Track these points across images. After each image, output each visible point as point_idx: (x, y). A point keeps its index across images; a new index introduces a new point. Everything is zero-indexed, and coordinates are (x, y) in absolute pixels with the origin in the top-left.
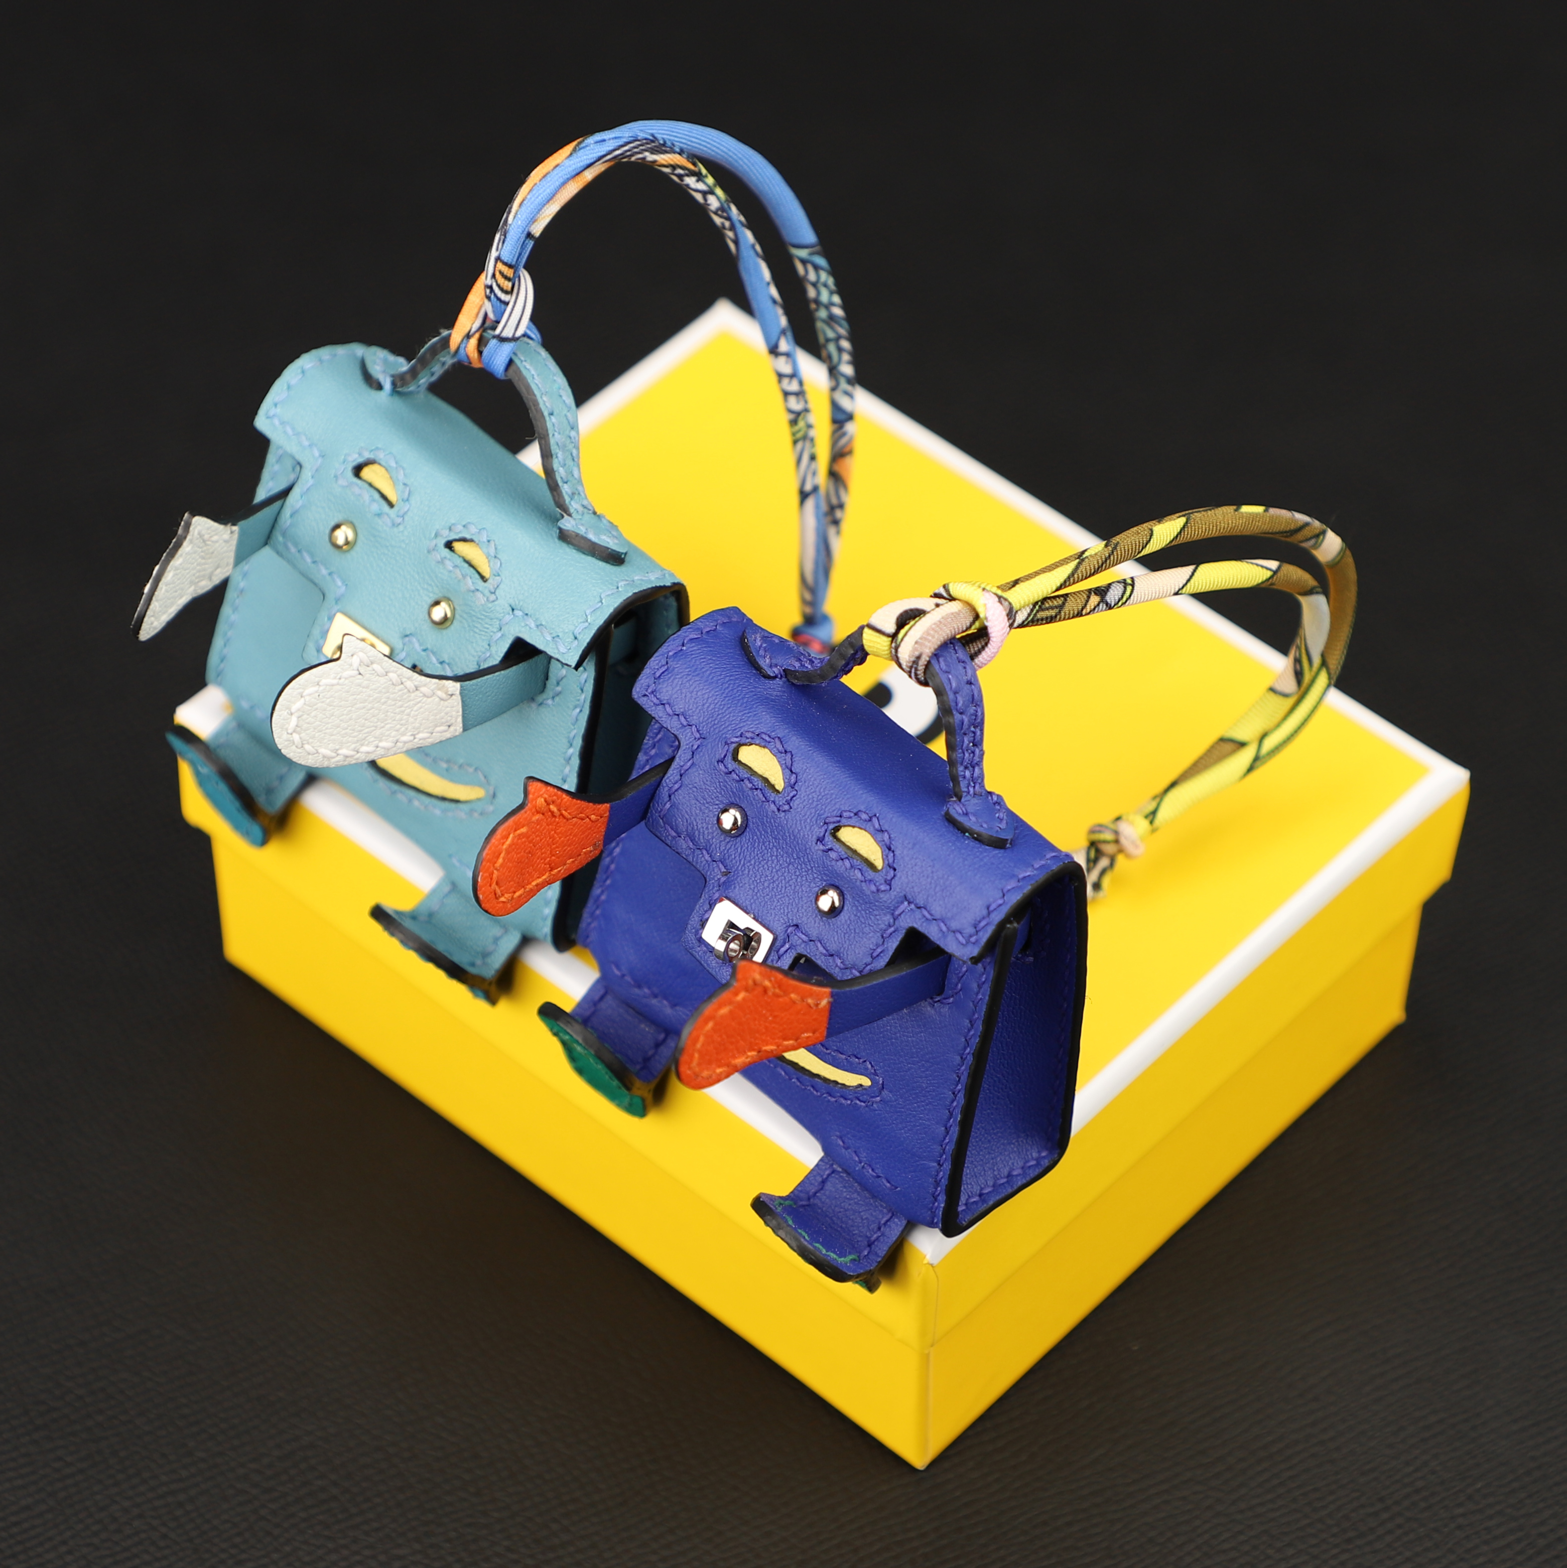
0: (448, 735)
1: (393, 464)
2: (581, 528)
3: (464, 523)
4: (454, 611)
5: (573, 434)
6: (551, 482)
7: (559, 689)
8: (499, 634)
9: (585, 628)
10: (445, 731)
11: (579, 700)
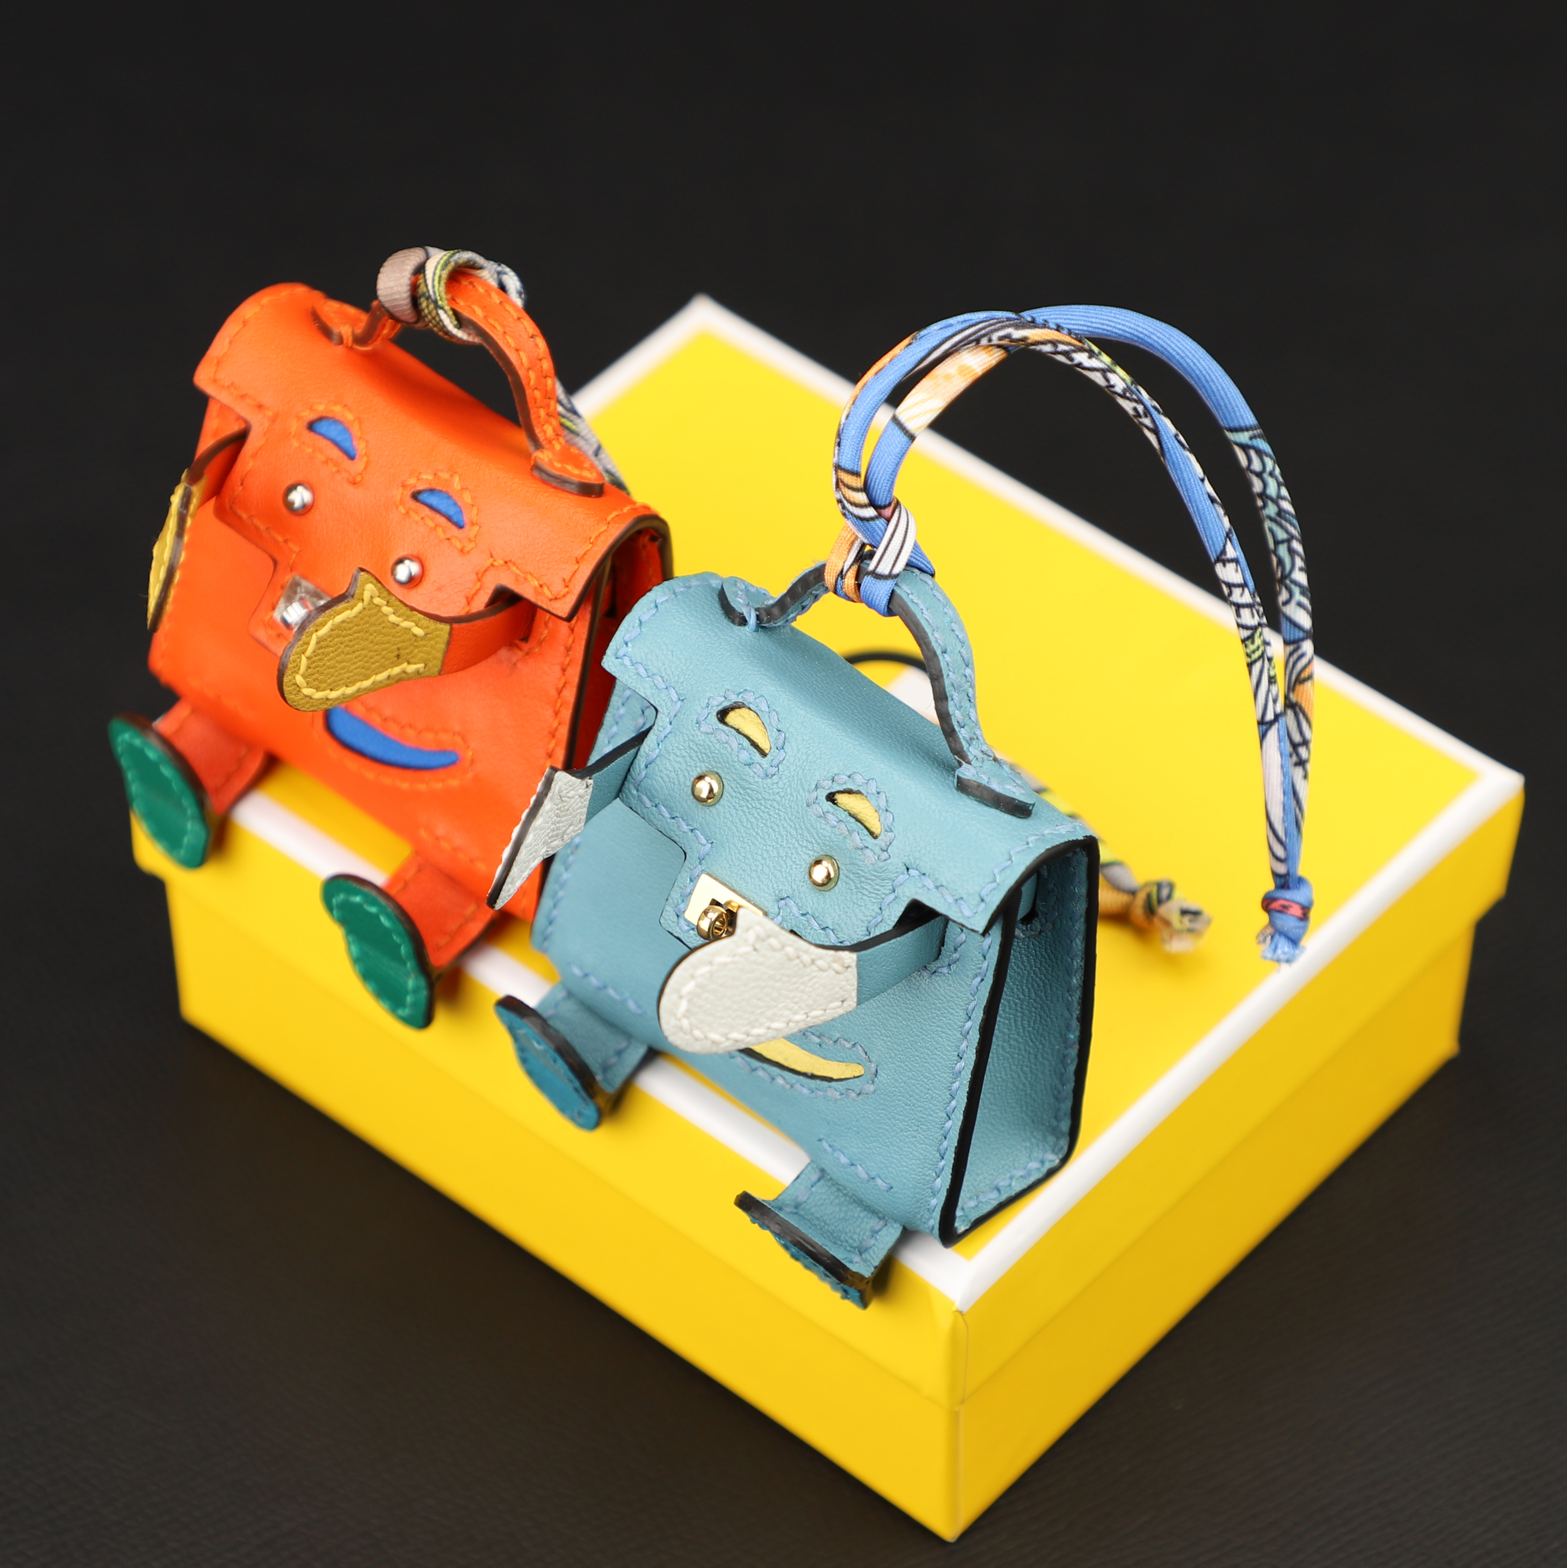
0: (841, 1011)
1: (764, 708)
2: (983, 777)
3: (848, 774)
4: (838, 870)
5: (968, 671)
6: (946, 726)
7: (956, 955)
8: (892, 896)
9: (994, 889)
10: (839, 1007)
11: (980, 968)
